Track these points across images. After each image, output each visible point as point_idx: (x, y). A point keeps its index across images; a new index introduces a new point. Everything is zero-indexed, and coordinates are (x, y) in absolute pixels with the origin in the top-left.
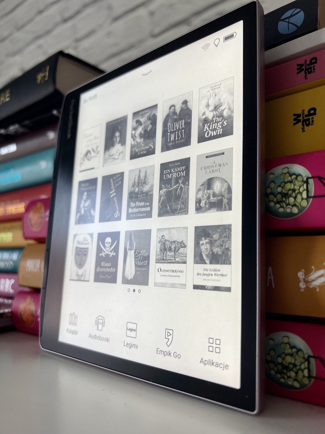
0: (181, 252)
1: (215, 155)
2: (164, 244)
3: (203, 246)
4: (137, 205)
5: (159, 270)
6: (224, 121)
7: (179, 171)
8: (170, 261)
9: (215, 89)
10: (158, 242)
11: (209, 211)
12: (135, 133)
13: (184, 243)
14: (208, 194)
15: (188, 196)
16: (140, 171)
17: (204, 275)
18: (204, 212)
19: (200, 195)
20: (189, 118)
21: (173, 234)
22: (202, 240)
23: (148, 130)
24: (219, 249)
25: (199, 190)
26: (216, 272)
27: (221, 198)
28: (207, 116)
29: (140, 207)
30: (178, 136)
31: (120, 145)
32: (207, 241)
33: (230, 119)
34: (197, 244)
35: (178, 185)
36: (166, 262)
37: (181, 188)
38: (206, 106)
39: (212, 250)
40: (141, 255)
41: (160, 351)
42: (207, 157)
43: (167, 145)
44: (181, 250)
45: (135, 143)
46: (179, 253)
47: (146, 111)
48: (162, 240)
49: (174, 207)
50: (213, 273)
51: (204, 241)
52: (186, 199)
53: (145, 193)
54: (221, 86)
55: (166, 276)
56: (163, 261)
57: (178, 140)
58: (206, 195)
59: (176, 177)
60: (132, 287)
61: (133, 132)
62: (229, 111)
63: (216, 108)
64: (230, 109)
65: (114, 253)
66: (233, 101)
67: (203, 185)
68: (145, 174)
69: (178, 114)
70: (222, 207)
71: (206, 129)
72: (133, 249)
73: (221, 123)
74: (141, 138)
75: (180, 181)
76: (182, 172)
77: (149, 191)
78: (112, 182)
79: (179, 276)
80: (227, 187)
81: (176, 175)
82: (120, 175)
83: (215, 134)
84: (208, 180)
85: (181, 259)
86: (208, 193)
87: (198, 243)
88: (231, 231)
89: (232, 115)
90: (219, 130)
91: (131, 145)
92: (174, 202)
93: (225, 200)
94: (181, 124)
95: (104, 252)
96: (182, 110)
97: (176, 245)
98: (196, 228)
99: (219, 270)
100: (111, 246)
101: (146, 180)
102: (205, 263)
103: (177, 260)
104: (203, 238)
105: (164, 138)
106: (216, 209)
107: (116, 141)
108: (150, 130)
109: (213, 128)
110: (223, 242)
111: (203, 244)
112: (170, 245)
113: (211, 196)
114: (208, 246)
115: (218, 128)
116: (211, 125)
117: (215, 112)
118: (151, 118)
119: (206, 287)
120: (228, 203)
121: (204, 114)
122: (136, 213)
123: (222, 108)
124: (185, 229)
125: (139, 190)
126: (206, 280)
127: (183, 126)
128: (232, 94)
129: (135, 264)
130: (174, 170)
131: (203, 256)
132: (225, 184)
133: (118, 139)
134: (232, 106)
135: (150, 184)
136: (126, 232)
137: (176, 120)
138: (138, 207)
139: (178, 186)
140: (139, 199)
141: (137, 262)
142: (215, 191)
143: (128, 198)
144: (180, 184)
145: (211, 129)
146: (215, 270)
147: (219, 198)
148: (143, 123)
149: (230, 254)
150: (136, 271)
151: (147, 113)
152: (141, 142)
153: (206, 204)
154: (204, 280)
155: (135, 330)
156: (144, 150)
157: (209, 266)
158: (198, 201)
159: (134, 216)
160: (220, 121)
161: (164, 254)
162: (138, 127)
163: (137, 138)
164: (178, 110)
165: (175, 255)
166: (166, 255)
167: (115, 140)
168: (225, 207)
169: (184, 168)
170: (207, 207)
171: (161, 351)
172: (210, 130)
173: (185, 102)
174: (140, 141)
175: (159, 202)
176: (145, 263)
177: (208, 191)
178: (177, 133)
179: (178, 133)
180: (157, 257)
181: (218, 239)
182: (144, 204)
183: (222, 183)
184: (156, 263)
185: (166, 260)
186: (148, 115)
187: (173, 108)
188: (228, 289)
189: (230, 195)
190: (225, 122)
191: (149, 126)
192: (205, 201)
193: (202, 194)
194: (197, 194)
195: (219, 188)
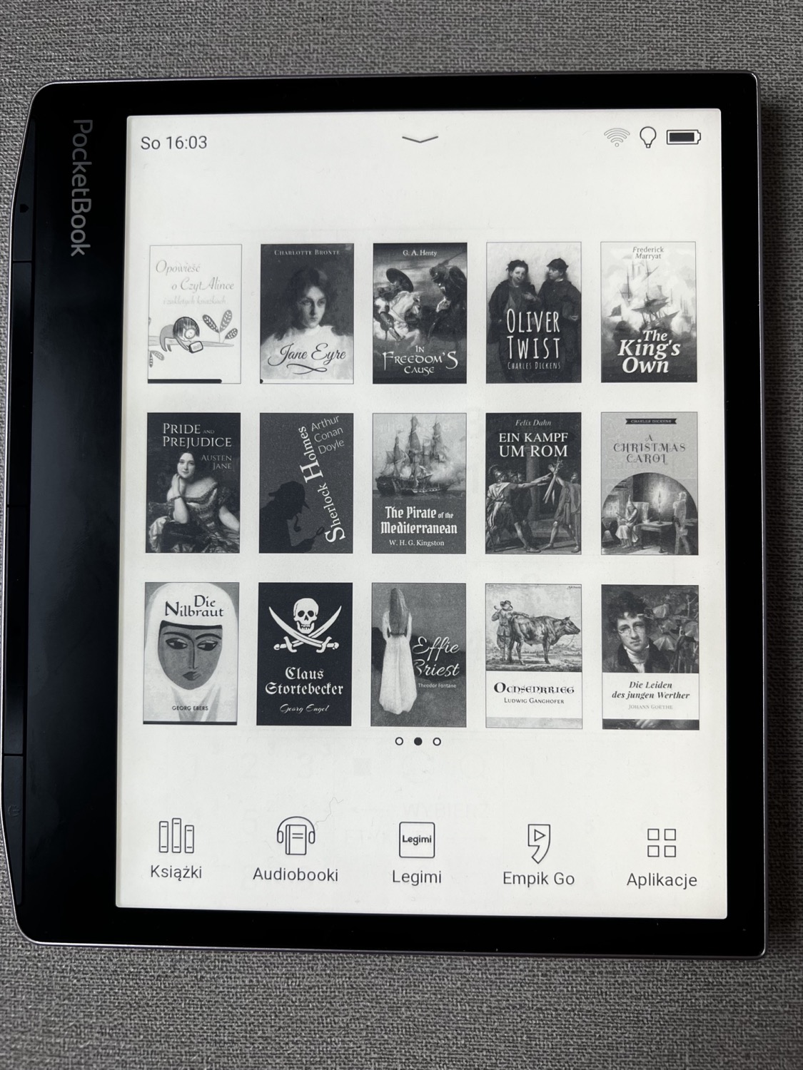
0: (566, 643)
1: (652, 421)
2: (512, 622)
3: (627, 631)
4: (412, 515)
5: (500, 687)
6: (673, 344)
7: (549, 443)
8: (534, 665)
9: (645, 257)
10: (490, 618)
11: (641, 552)
12: (387, 308)
13: (572, 624)
14: (635, 511)
15: (579, 508)
16: (414, 422)
17: (633, 696)
18: (626, 552)
19: (614, 510)
20: (573, 310)
21: (539, 600)
22: (623, 618)
23: (438, 310)
24: (668, 639)
25: (610, 498)
26: (661, 690)
27: (671, 523)
28: (625, 319)
29: (420, 521)
30: (542, 352)
31: (328, 329)
32: (637, 619)
33: (688, 343)
34: (610, 627)
35: (546, 477)
36: (520, 667)
37: (557, 487)
38: (622, 293)
39: (651, 642)
40: (435, 651)
41: (514, 877)
42: (629, 421)
43: (504, 366)
44: (565, 640)
45: (390, 337)
46: (559, 647)
47: (423, 253)
48: (504, 612)
49: (537, 531)
50: (655, 691)
51: (627, 620)
52: (572, 516)
53: (435, 485)
54: (664, 255)
55: (523, 701)
56: (510, 666)
57: (540, 360)
58: (630, 513)
59: (538, 455)
60: (409, 733)
61: (381, 303)
62: (686, 324)
63: (651, 306)
64: (687, 319)
65: (330, 642)
66: (695, 300)
67: (622, 487)
68: (435, 434)
69: (538, 288)
70: (674, 544)
71: (625, 351)
72: (405, 634)
73: (665, 347)
74: (411, 327)
75: (552, 469)
76: (556, 447)
77: (451, 483)
78: (305, 437)
79: (562, 702)
80: (684, 500)
81: (539, 452)
82: (336, 420)
83: (650, 371)
84: (634, 476)
85: (566, 661)
86: (635, 508)
87: (615, 625)
88: (697, 600)
89: (694, 334)
90: (660, 364)
91: (375, 339)
92: (537, 519)
93: (681, 530)
94: (548, 320)
95: (292, 639)
96: (549, 283)
97: (550, 627)
98: (606, 589)
99: (670, 686)
100: (318, 624)
101: (438, 449)
102: (635, 671)
103: (553, 662)
104: (626, 614)
105: (495, 347)
106: (659, 548)
107: (313, 313)
108: (441, 311)
109: (644, 353)
110: (679, 623)
111: (626, 627)
112: (531, 625)
113: (645, 516)
114: (641, 632)
115: (656, 357)
116: (639, 346)
117: (647, 316)
118: (446, 277)
119: (638, 724)
120: (687, 538)
121: (617, 311)
122: (406, 537)
123: (667, 311)
124: (573, 590)
125: (413, 473)
126: (636, 707)
127: (557, 328)
128: (693, 283)
129: (416, 672)
130: (532, 437)
131: (627, 654)
132: (680, 494)
133: (320, 311)
134: (691, 313)
135: (452, 463)
136: (376, 587)
137: (532, 306)
138: (412, 521)
139: (548, 482)
140: (415, 498)
141: (423, 668)
142: (655, 507)
143: (374, 492)
144: (552, 476)
145: (637, 353)
146: (661, 686)
147: (665, 523)
148: (414, 285)
149: (695, 650)
150: (420, 691)
151: (428, 258)
152: (412, 339)
153: (630, 532)
154: (631, 707)
155: (429, 841)
156: (424, 365)
157: (643, 677)
158: (609, 526)
159: (402, 543)
160: (661, 342)
161: (511, 648)
162: (398, 291)
163: (396, 323)
164: (538, 279)
165: (546, 650)
166: (519, 651)
167: (307, 308)
168: (682, 546)
169: (563, 436)
170: (634, 541)
171: (517, 878)
172: (634, 355)
173: (559, 265)
174: (408, 336)
175: (488, 514)
176: (451, 669)
177: (636, 504)
178: (536, 340)
179: (540, 343)
180: (491, 656)
181: (667, 618)
182: (436, 516)
183: (671, 489)
184: (487, 670)
185: (519, 662)
186: (434, 264)
187: (519, 269)
188: (694, 725)
189: (694, 520)
190: (674, 347)
191: (441, 299)
192: (629, 527)
193: (618, 508)
194: (604, 506)
195: (664, 499)
